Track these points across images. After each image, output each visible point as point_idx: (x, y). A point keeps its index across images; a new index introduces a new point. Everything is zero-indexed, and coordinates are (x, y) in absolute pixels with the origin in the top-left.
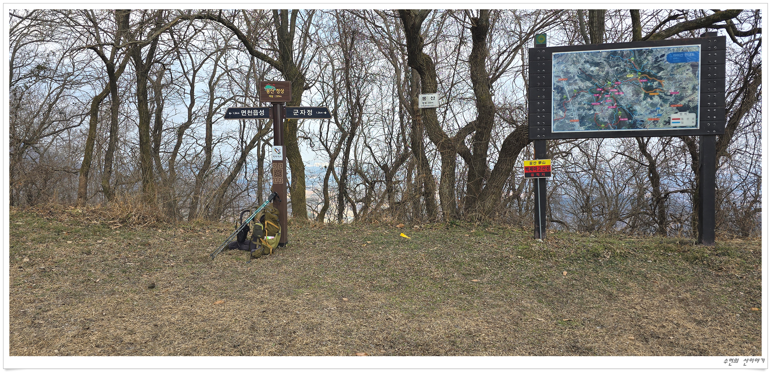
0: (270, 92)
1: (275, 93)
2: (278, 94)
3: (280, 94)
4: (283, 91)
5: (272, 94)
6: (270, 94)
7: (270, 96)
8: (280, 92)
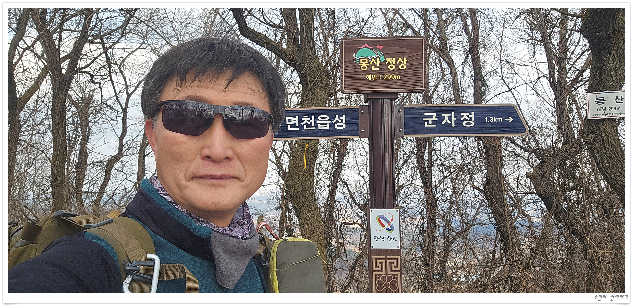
0: (369, 66)
1: (384, 68)
2: (391, 72)
3: (397, 71)
4: (403, 63)
5: (373, 73)
6: (370, 71)
7: (369, 77)
8: (397, 67)
